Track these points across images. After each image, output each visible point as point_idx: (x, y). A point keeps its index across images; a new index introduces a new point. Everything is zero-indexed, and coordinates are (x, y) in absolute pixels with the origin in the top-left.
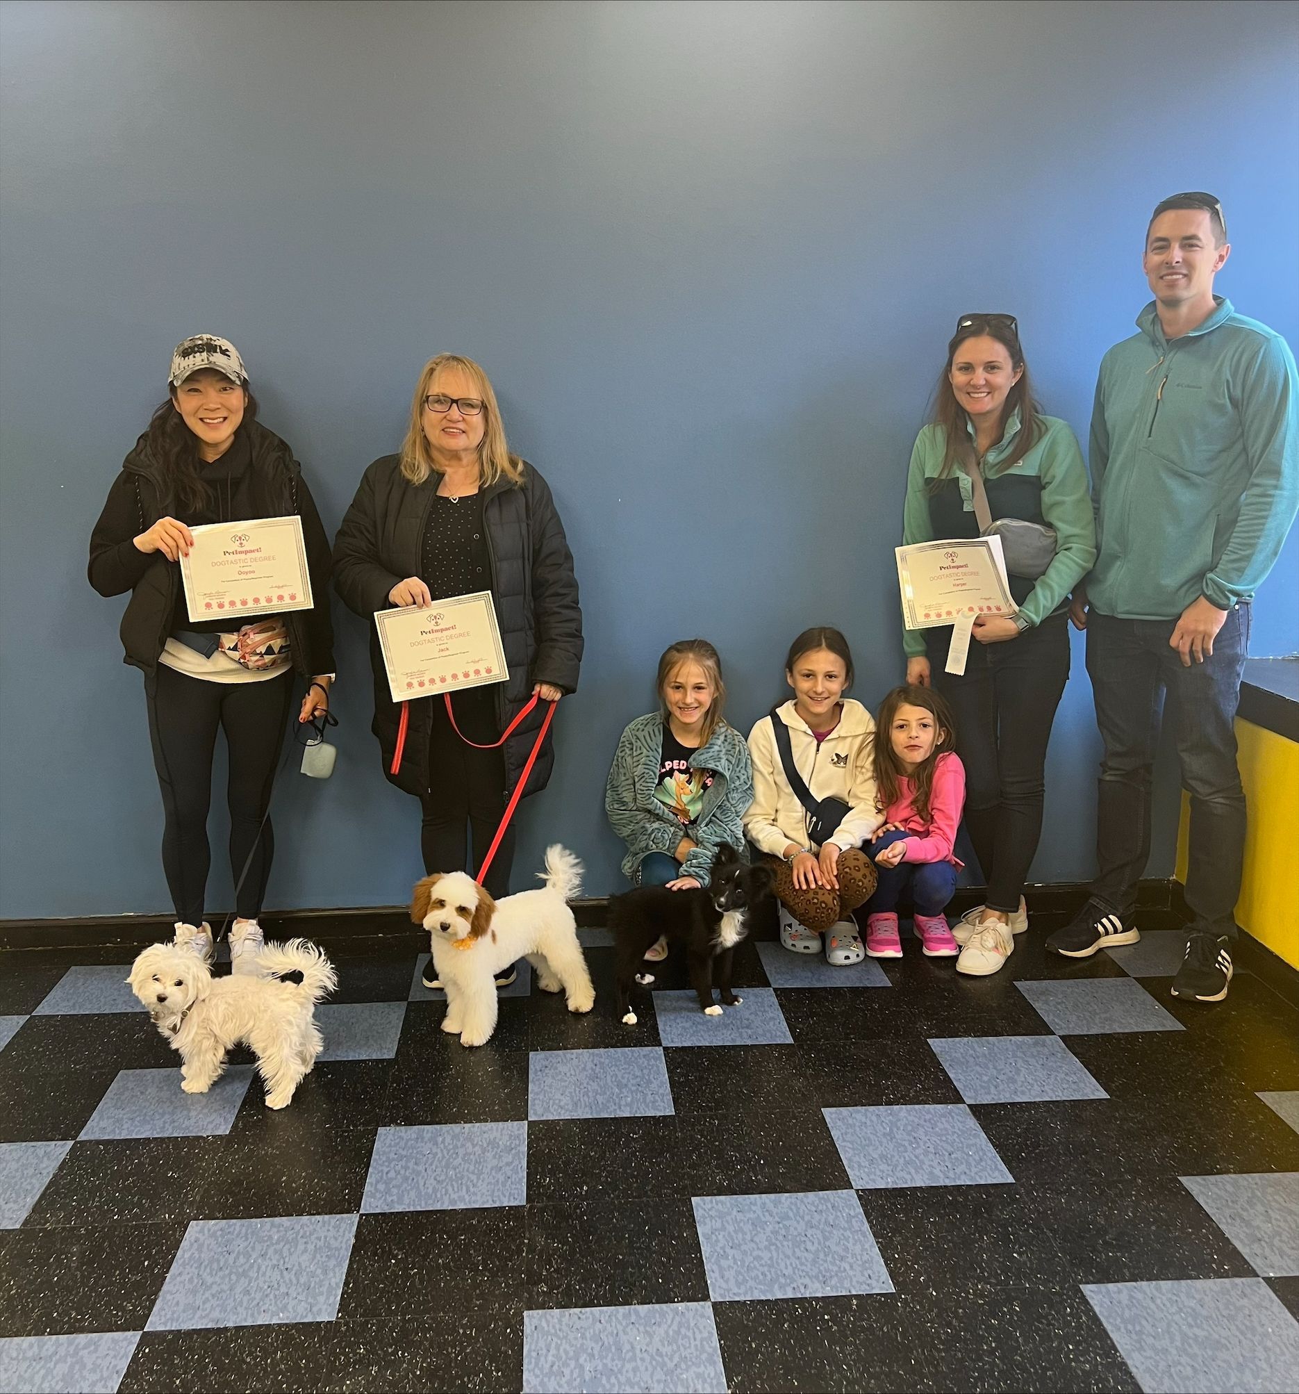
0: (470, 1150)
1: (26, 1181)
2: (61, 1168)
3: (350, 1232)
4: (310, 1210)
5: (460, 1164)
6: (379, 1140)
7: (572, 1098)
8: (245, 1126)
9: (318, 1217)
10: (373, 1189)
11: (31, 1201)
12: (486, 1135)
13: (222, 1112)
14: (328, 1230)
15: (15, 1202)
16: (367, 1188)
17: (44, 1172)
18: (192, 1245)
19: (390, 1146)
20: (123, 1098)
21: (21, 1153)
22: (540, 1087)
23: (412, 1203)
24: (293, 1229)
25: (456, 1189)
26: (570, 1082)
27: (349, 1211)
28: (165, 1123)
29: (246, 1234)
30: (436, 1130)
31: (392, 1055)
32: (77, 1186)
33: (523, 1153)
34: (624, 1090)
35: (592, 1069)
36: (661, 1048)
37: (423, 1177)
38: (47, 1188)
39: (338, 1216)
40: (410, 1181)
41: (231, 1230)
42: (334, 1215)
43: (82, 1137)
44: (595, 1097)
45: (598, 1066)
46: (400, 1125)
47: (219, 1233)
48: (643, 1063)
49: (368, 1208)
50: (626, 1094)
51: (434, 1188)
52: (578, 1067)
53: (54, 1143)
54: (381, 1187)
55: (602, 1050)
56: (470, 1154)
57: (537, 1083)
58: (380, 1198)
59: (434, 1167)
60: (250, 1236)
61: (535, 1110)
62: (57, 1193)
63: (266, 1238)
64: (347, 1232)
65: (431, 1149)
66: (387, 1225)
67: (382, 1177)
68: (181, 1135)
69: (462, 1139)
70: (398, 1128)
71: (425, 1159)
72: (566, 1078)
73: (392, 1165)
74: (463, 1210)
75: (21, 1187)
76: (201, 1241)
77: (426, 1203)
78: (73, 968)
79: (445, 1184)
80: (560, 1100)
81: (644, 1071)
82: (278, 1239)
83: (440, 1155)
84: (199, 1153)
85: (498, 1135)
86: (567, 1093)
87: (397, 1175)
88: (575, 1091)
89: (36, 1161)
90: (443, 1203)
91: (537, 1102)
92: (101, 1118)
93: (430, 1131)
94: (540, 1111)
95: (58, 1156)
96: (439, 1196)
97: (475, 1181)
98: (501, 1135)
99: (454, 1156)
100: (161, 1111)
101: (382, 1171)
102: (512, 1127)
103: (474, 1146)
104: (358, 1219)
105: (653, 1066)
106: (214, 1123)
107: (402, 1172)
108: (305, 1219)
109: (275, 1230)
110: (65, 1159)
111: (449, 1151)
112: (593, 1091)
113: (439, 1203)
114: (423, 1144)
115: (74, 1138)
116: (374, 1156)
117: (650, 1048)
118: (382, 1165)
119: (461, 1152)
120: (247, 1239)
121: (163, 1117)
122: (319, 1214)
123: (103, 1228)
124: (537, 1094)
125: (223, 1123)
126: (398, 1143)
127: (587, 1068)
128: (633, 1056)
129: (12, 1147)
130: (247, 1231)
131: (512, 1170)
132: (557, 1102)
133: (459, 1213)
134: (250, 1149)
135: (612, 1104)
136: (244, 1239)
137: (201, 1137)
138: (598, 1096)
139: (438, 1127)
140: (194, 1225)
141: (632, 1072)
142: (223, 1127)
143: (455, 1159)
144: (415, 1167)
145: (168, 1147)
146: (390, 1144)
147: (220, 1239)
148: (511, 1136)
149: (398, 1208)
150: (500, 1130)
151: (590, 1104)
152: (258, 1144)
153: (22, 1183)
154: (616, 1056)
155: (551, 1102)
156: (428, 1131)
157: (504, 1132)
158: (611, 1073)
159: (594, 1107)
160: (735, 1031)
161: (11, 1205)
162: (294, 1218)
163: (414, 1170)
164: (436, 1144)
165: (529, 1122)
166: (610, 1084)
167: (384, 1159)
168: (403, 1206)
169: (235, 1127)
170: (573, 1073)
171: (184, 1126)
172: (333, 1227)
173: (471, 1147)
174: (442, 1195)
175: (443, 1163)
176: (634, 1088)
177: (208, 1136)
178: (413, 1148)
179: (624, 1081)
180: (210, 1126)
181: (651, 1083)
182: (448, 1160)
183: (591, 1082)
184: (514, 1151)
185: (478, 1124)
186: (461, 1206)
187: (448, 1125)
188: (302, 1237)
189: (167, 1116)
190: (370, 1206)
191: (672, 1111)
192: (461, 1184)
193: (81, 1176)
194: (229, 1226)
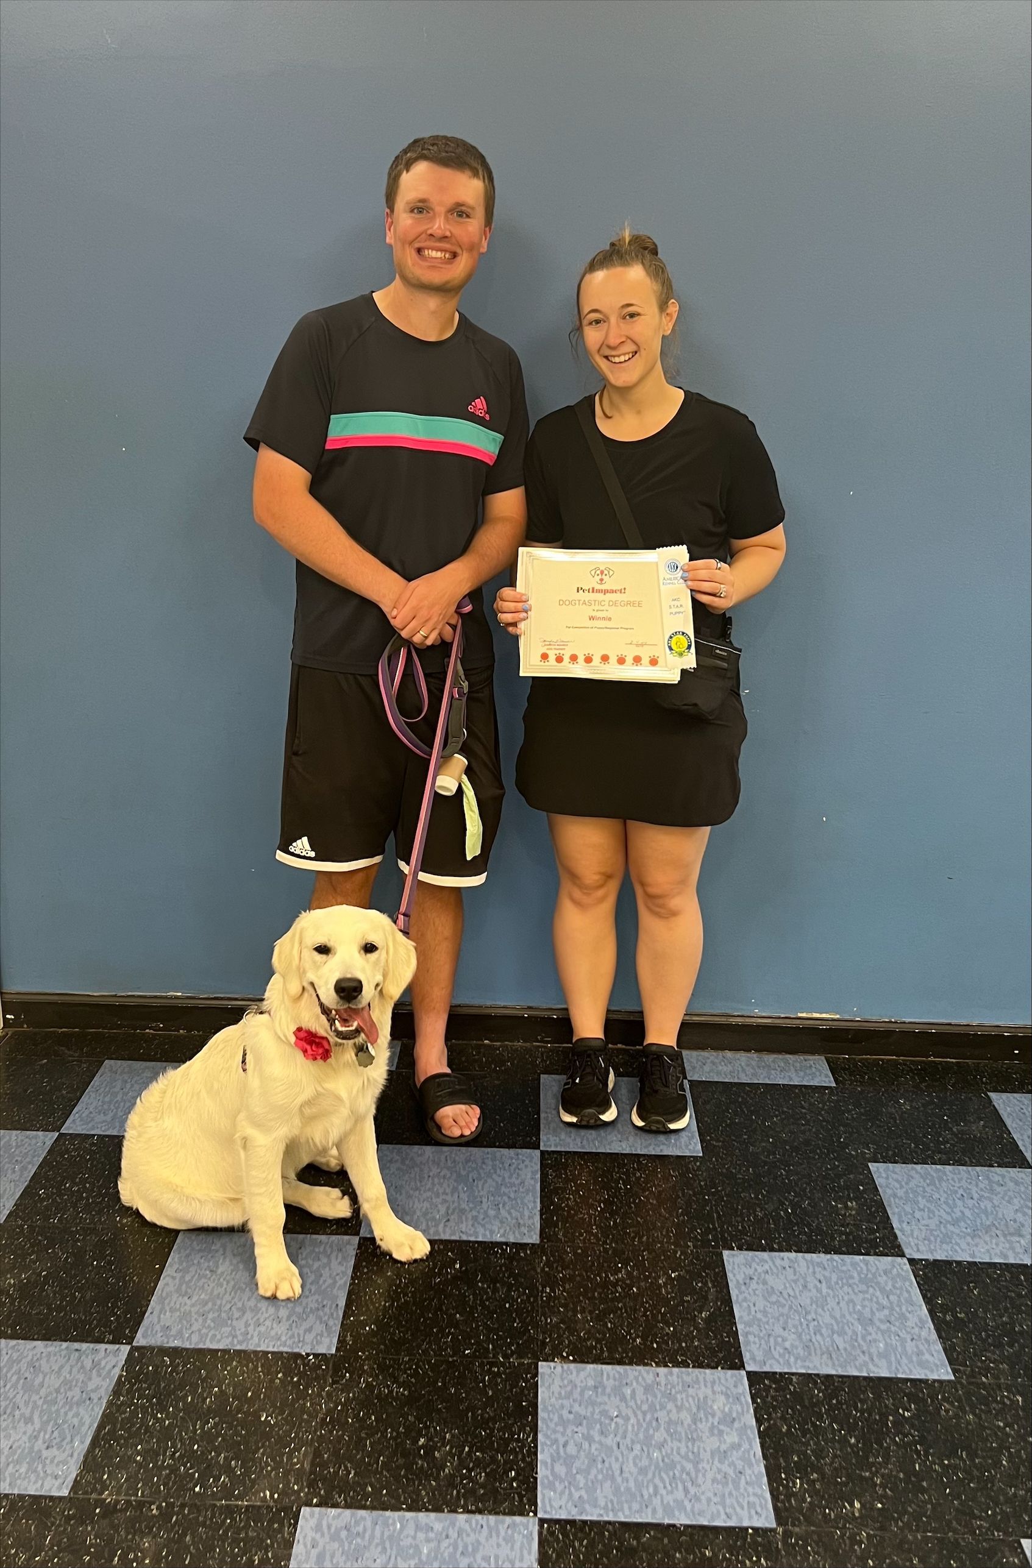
0: (674, 1416)
1: (70, 1409)
2: (116, 1392)
3: (530, 1553)
4: (466, 1504)
5: (665, 1440)
6: (543, 1385)
7: (800, 1336)
8: (355, 1339)
9: (478, 1517)
10: (549, 1473)
11: (81, 1446)
12: (690, 1391)
13: (321, 1313)
14: (498, 1545)
15: (59, 1447)
16: (542, 1472)
17: (94, 1396)
18: (308, 1553)
19: (560, 1397)
20: (187, 1278)
21: (62, 1361)
22: (749, 1313)
23: (610, 1505)
24: (447, 1537)
25: (669, 1488)
26: (791, 1307)
27: (522, 1513)
28: (247, 1325)
29: (383, 1542)
30: (619, 1373)
31: (534, 1238)
32: (140, 1428)
33: (751, 1427)
34: (870, 1329)
35: (816, 1286)
36: (905, 1260)
37: (617, 1459)
38: (101, 1427)
39: (508, 1519)
40: (600, 1466)
41: (360, 1529)
42: (501, 1517)
43: (140, 1340)
44: (833, 1341)
45: (824, 1284)
46: (565, 1359)
47: (344, 1534)
48: (886, 1283)
49: (548, 1509)
50: (874, 1336)
51: (636, 1480)
52: (795, 1281)
53: (103, 1346)
54: (560, 1469)
55: (822, 1255)
56: (677, 1423)
57: (745, 1304)
58: (562, 1493)
59: (628, 1441)
60: (388, 1545)
61: (750, 1351)
62: (112, 1433)
63: (411, 1551)
64: (525, 1552)
65: (618, 1407)
66: (581, 1544)
67: (558, 1453)
68: (271, 1349)
69: (659, 1396)
70: (565, 1366)
71: (613, 1425)
72: (781, 1299)
73: (569, 1432)
74: (687, 1526)
75: (64, 1422)
76: (320, 1547)
77: (630, 1508)
78: (107, 1063)
79: (650, 1475)
80: (784, 1340)
81: (891, 1297)
82: (429, 1554)
83: (633, 1420)
84: (299, 1382)
85: (709, 1392)
86: (790, 1325)
87: (579, 1452)
88: (801, 1324)
89: (81, 1377)
90: (654, 1511)
91: (751, 1338)
92: (162, 1311)
93: (611, 1375)
94: (759, 1356)
95: (110, 1371)
96: (646, 1497)
97: (693, 1475)
98: (714, 1392)
99: (654, 1424)
100: (240, 1305)
101: (556, 1441)
102: (727, 1380)
103: (679, 1409)
104: (537, 1528)
105: (901, 1288)
106: (313, 1334)
107: (586, 1445)
108: (462, 1518)
109: (421, 1536)
110: (120, 1376)
111: (644, 1413)
112: (826, 1325)
113: (649, 1510)
114: (606, 1398)
115: (130, 1340)
116: (541, 1414)
117: (889, 1258)
118: (555, 1432)
119: (661, 1414)
120: (384, 1550)
121: (244, 1313)
122: (480, 1512)
123: (183, 1506)
124: (748, 1324)
125: (325, 1334)
126: (571, 1393)
127: (810, 1286)
128: (868, 1270)
129: (50, 1349)
130: (383, 1534)
131: (742, 1459)
132: (780, 1340)
133: (682, 1534)
134: (368, 1384)
135: (858, 1352)
136: (379, 1549)
137: (298, 1356)
138: (835, 1336)
139: (618, 1368)
140: (308, 1516)
141: (875, 1299)
142: (326, 1341)
143: (657, 1429)
144: (603, 1440)
145: (256, 1367)
146: (560, 1393)
147: (346, 1544)
148: (727, 1396)
149: (592, 1515)
150: (709, 1385)
151: (828, 1349)
152: (377, 1376)
153: (66, 1414)
154: (844, 1268)
155: (772, 1340)
156: (608, 1375)
157: (717, 1388)
158: (846, 1298)
159: (834, 1356)
160: (1002, 1239)
161: (54, 1451)
162: (445, 1516)
163: (600, 1443)
164: (623, 1398)
165: (749, 1373)
166: (848, 1317)
167: (556, 1419)
168: (598, 1511)
169: (341, 1341)
170: (792, 1293)
171: (273, 1333)
172: (504, 1539)
173: (674, 1411)
174: (650, 1496)
175: (641, 1436)
176: (884, 1327)
177: (308, 1355)
178: (593, 1404)
179: (867, 1313)
180: (309, 1337)
181: (906, 1319)
182: (647, 1430)
183: (820, 1310)
184: (736, 1425)
185: (676, 1370)
186: (682, 1519)
187: (635, 1367)
188: (462, 1553)
189: (248, 1315)
190: (551, 1506)
191: (948, 1373)
192: (674, 1477)
193: (144, 1409)
194: (357, 1523)
